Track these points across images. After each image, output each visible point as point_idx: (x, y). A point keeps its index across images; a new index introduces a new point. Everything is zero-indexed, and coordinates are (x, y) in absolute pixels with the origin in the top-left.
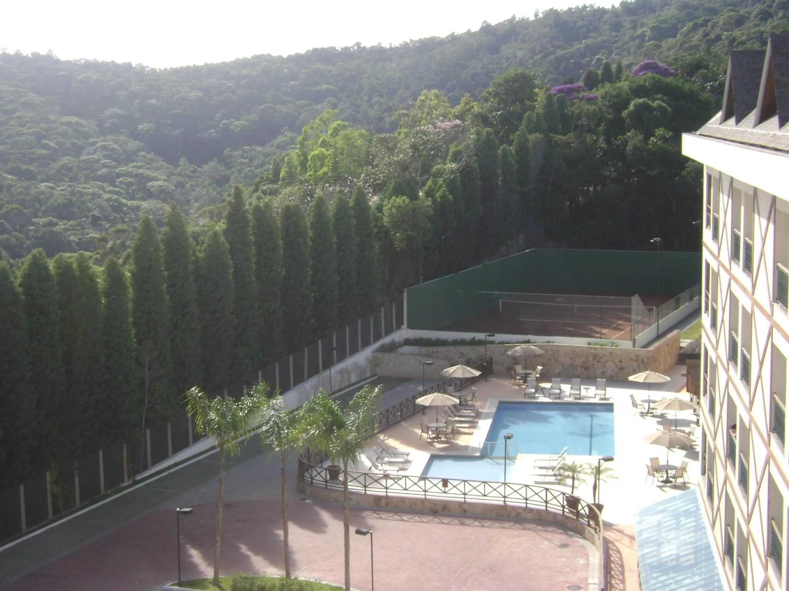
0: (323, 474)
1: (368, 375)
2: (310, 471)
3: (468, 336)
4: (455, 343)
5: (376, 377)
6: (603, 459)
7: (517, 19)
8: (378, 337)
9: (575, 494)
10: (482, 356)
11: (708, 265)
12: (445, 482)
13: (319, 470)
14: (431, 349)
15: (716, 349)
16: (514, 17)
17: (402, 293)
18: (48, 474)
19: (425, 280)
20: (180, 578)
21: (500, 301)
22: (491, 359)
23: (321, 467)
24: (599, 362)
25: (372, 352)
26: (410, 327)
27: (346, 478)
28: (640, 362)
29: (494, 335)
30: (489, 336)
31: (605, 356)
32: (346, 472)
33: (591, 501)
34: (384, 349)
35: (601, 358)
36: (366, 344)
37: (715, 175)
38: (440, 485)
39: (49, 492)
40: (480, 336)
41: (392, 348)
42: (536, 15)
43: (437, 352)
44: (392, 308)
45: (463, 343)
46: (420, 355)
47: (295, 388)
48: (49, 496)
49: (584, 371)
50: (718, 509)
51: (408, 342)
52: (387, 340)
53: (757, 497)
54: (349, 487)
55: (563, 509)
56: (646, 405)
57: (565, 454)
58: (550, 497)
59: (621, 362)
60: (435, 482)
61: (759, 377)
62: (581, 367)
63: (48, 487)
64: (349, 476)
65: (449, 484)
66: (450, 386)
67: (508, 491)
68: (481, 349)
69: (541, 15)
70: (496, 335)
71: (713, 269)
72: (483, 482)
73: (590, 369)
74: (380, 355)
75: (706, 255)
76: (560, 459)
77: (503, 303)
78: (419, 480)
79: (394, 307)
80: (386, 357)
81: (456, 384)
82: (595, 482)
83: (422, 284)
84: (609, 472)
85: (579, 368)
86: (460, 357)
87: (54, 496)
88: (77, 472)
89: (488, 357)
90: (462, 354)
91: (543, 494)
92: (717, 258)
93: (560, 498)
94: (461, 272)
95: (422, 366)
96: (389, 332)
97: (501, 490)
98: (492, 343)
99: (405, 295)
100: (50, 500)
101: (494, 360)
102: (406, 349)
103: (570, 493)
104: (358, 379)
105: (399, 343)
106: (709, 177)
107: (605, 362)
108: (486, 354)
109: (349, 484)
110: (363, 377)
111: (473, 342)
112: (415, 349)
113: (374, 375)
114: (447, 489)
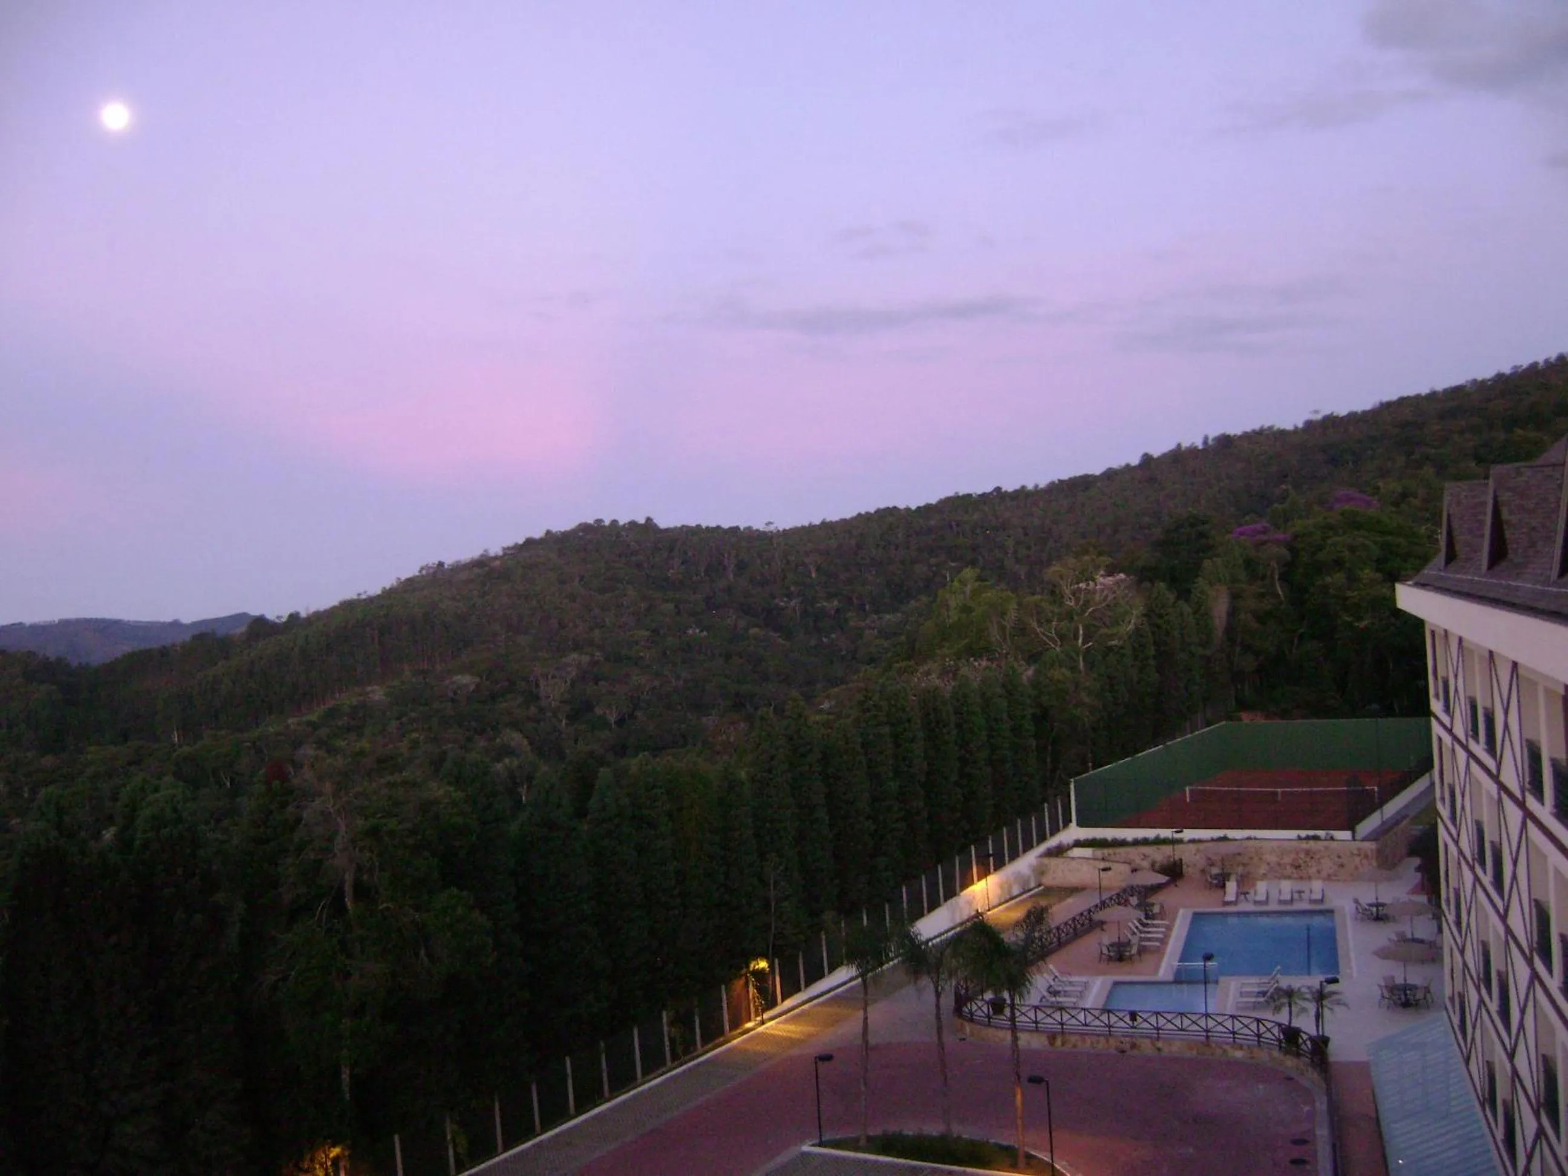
0: (985, 1009)
1: (1032, 885)
2: (969, 1006)
3: (1150, 833)
4: (1136, 843)
5: (1041, 888)
6: (1326, 981)
7: (1183, 449)
8: (1042, 839)
9: (1295, 1024)
10: (1169, 857)
11: (1440, 739)
12: (1133, 1016)
13: (980, 1004)
14: (1106, 851)
15: (1456, 842)
16: (1179, 445)
17: (1068, 784)
18: (664, 1014)
19: (1094, 768)
20: (821, 1138)
21: (1187, 789)
22: (1181, 860)
23: (983, 1000)
24: (1312, 858)
25: (1037, 857)
26: (1080, 824)
27: (1013, 1013)
28: (1362, 856)
29: (1181, 832)
30: (1177, 832)
31: (1320, 851)
32: (1013, 1007)
33: (1314, 1033)
34: (1052, 853)
35: (1314, 853)
36: (1028, 846)
37: (1440, 633)
38: (1127, 1019)
39: (666, 1033)
40: (1166, 833)
41: (1059, 852)
42: (1205, 442)
43: (1115, 854)
44: (1057, 803)
45: (1145, 842)
46: (1095, 859)
47: (946, 904)
48: (666, 1039)
49: (1294, 871)
50: (1473, 1039)
51: (1078, 844)
52: (1052, 842)
53: (1521, 1026)
54: (1017, 1024)
55: (1280, 1044)
56: (1374, 909)
57: (1279, 976)
58: (1262, 1029)
59: (1339, 857)
60: (1121, 1015)
61: (1514, 877)
62: (1292, 865)
63: (666, 1028)
64: (1016, 1011)
65: (1138, 1017)
66: (1132, 896)
67: (1211, 1023)
68: (1167, 849)
69: (1210, 442)
70: (1185, 830)
71: (1446, 744)
72: (1180, 1014)
73: (1302, 868)
74: (1046, 861)
75: (1436, 729)
76: (1273, 982)
77: (1191, 791)
78: (1101, 1014)
79: (1059, 802)
80: (1053, 862)
81: (1140, 893)
82: (1318, 1009)
83: (1091, 772)
84: (1335, 997)
85: (1288, 867)
86: (1143, 859)
87: (672, 1041)
88: (697, 1010)
89: (1177, 858)
90: (1145, 856)
91: (1254, 1026)
92: (1450, 731)
93: (1276, 1031)
94: (1140, 755)
95: (1097, 872)
96: (1055, 831)
97: (1202, 1022)
98: (1180, 841)
99: (1072, 786)
100: (667, 1043)
101: (1183, 863)
102: (1077, 852)
103: (1287, 1023)
104: (1022, 890)
105: (1068, 845)
106: (1433, 633)
107: (1319, 859)
108: (1174, 855)
109: (1017, 1020)
110: (1026, 888)
111: (1158, 842)
112: (1088, 852)
113: (1040, 885)
114: (1136, 1023)
